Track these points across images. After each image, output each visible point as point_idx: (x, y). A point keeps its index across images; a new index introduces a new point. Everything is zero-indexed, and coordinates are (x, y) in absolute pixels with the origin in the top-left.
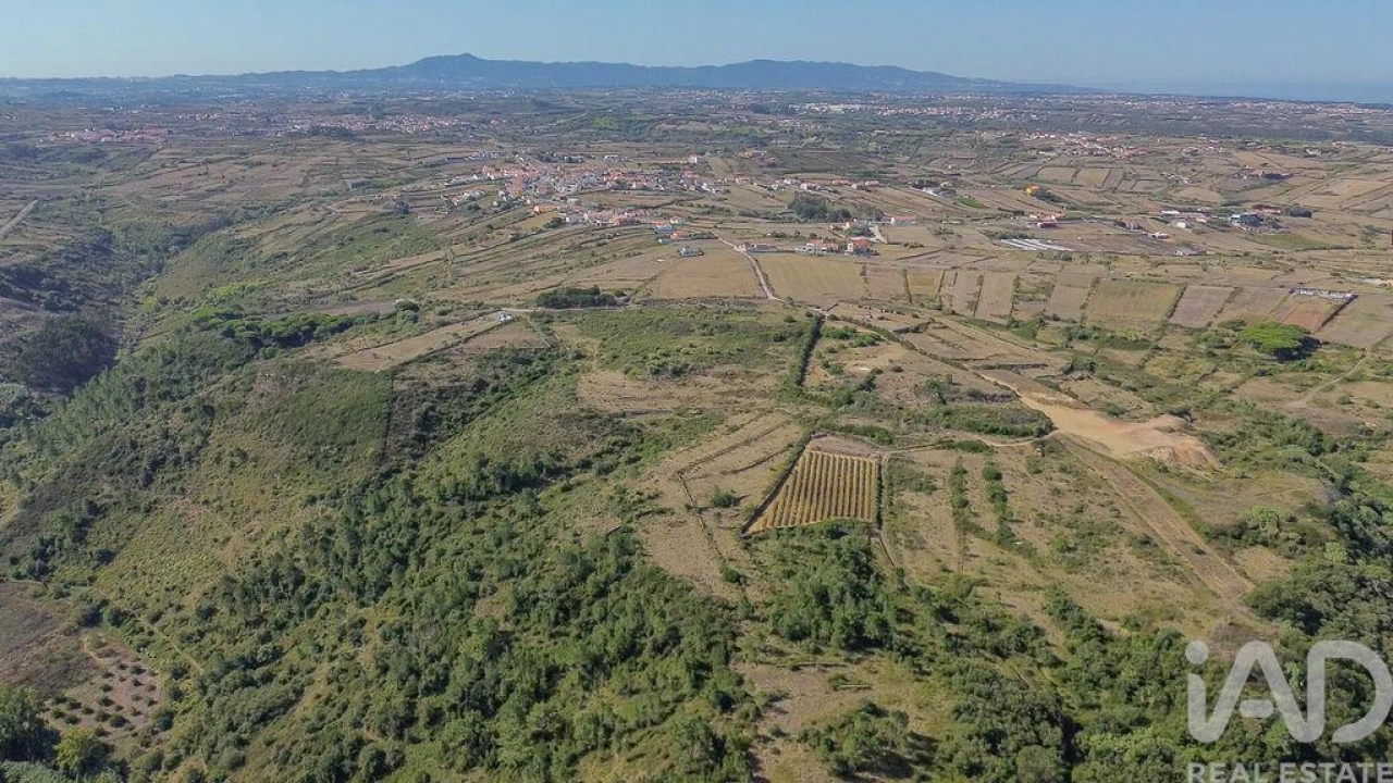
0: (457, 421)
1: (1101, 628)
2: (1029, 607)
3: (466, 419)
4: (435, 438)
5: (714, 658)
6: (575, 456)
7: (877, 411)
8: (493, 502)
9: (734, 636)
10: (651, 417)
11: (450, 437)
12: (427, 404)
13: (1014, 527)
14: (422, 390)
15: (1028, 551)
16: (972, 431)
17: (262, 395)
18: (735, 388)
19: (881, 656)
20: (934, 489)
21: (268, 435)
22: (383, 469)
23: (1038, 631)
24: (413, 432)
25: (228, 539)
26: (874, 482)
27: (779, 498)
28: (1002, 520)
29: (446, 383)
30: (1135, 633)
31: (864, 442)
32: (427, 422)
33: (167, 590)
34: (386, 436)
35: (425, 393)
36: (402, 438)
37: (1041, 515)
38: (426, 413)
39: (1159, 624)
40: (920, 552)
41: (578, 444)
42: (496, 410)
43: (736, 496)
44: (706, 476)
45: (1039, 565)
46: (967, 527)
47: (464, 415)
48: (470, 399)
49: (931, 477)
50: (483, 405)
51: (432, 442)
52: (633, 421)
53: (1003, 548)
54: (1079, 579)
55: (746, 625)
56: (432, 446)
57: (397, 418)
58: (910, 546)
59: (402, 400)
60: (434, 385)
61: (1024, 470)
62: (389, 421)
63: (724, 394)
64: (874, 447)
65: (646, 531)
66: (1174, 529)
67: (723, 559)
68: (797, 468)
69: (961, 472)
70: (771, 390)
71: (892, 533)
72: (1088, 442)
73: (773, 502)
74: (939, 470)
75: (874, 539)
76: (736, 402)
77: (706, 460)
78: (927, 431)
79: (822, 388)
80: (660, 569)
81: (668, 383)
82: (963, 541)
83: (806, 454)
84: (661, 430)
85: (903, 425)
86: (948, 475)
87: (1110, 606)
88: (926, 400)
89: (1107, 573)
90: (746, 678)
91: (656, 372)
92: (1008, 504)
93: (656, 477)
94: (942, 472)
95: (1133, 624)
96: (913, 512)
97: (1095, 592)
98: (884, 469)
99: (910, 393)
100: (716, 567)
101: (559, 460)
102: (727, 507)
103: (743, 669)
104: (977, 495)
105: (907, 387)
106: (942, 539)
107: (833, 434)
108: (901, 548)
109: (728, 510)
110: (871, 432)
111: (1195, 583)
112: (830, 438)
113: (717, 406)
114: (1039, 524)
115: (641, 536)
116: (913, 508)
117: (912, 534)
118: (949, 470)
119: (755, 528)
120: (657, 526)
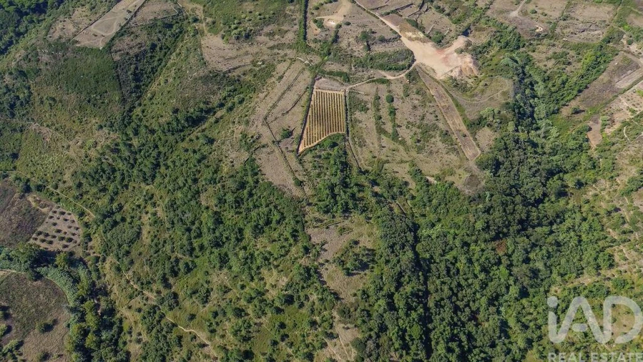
0: (150, 73)
1: (428, 181)
2: (403, 173)
3: (154, 71)
4: (144, 85)
5: (299, 227)
6: (215, 100)
7: (342, 59)
8: (186, 132)
9: (304, 216)
10: (242, 70)
11: (150, 83)
12: (133, 67)
13: (398, 129)
14: (127, 58)
15: (403, 142)
16: (382, 69)
17: (46, 64)
18: (276, 43)
19: (355, 213)
20: (368, 109)
21: (61, 87)
22: (127, 108)
23: (406, 183)
24: (133, 85)
25: (69, 146)
26: (344, 107)
27: (307, 126)
28: (394, 126)
29: (136, 50)
30: (439, 183)
31: (338, 81)
32: (137, 77)
33: (53, 172)
34: (121, 88)
35: (129, 59)
36: (128, 88)
37: (408, 122)
38: (135, 72)
39: (446, 179)
40: (364, 147)
41: (214, 93)
42: (166, 62)
43: (291, 129)
44: (276, 119)
45: (407, 149)
46: (381, 131)
47: (152, 68)
48: (151, 57)
49: (366, 102)
50: (159, 60)
51: (143, 87)
52: (235, 74)
53: (395, 141)
54: (421, 156)
55: (307, 208)
56: (144, 89)
57: (123, 77)
58: (361, 146)
59: (121, 66)
60: (132, 53)
61: (402, 95)
62: (119, 81)
63: (272, 48)
64: (342, 84)
65: (260, 159)
66: (456, 123)
67: (293, 172)
68: (312, 103)
69: (378, 98)
70: (293, 43)
71: (353, 138)
72: (428, 68)
73: (306, 129)
74: (369, 97)
75: (347, 143)
76: (278, 54)
77: (274, 106)
78: (363, 71)
79: (315, 41)
80: (271, 183)
81: (245, 44)
82: (379, 139)
83: (314, 93)
84: (249, 78)
85: (353, 69)
86: (373, 100)
87: (431, 169)
88: (362, 47)
89: (431, 153)
90: (311, 236)
91: (238, 38)
92: (396, 117)
93: (256, 123)
94: (370, 99)
95: (438, 178)
96: (360, 124)
97: (427, 163)
98: (347, 99)
99: (354, 42)
100: (291, 177)
101: (208, 104)
102: (288, 137)
103: (310, 231)
104: (384, 112)
105: (353, 37)
106: (372, 139)
107: (324, 77)
108: (357, 146)
109: (289, 139)
110: (340, 74)
111: (461, 154)
112: (323, 79)
113: (270, 58)
114: (408, 127)
115: (258, 162)
116: (360, 122)
117: (360, 137)
118: (373, 97)
119: (301, 149)
120: (263, 155)
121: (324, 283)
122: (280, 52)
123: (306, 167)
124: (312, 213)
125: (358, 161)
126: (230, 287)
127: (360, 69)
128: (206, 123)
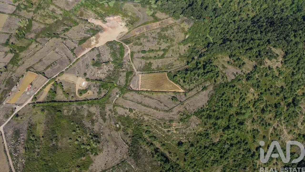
1: (188, 38)
2: (184, 48)
6: (149, 150)
9: (222, 84)
13: (161, 49)
15: (169, 47)
16: (124, 55)
18: (100, 118)
20: (150, 62)
26: (150, 74)
27: (166, 90)
28: (160, 51)
30: (188, 34)
31: (132, 78)
37: (158, 44)
39: (186, 31)
41: (145, 151)
43: (171, 97)
44: (165, 106)
45: (172, 46)
46: (163, 57)
49: (146, 63)
52: (128, 140)
53: (168, 50)
54: (175, 40)
55: (218, 83)
58: (173, 65)
61: (141, 46)
63: (105, 120)
64: (134, 75)
65: (194, 110)
66: (156, 25)
67: (199, 93)
68: (149, 90)
69: (143, 58)
70: (100, 107)
71: (169, 69)
72: (121, 35)
73: (168, 91)
74: (143, 62)
75: (172, 72)
76: (109, 115)
77: (156, 109)
78: (125, 65)
79: (99, 93)
80: (208, 101)
81: (102, 138)
82: (167, 57)
83: (142, 89)
84: (130, 131)
85: (124, 70)
86: (145, 60)
87: (181, 36)
88: (105, 66)
89: (174, 36)
90: (232, 79)
91: (99, 142)
92: (154, 49)
93: (171, 116)
94: (144, 61)
95: (186, 34)
96: (160, 66)
97: (179, 38)
98: (144, 72)
99: (101, 70)
100: (202, 92)
101: (153, 153)
102: (177, 98)
103: (229, 80)
104: (152, 55)
105: (98, 71)
106: (168, 61)
107: (129, 85)
108: (173, 67)
109: (177, 97)
110: (127, 76)
111: (173, 25)
112: (131, 86)
113: (112, 120)
114: (161, 45)
115: (196, 110)
116: (158, 66)
117: (168, 66)
118: (143, 60)
119: (182, 91)
120: (191, 109)
121: (251, 72)
122: (107, 114)
123: (193, 87)
124: (220, 80)
125: (182, 66)
126: (252, 119)
127: (124, 66)
128: (165, 153)
